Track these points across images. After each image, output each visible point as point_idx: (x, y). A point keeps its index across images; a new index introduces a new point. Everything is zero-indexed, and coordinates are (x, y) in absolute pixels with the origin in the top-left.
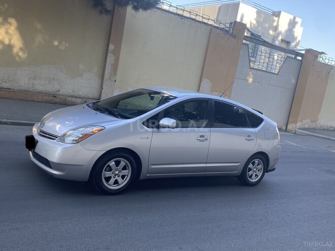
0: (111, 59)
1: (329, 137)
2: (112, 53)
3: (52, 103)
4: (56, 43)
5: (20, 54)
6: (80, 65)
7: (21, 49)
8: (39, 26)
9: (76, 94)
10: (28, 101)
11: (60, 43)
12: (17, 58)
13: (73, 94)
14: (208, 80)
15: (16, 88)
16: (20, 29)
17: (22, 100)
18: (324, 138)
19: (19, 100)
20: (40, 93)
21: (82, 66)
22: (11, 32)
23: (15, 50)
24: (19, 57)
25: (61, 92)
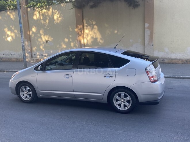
0: (147, 32)
2: (148, 29)
4: (116, 32)
5: (101, 41)
6: (130, 40)
7: (101, 39)
8: (107, 25)
11: (118, 31)
12: (100, 43)
16: (99, 30)
22: (96, 32)
23: (98, 40)
24: (101, 43)
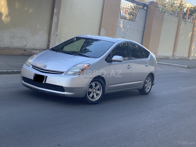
0: (55, 19)
1: (169, 64)
2: (56, 15)
3: (24, 56)
9: (34, 47)
10: (11, 55)
13: (33, 47)
14: (104, 30)
15: (3, 46)
17: (8, 55)
18: (166, 65)
19: (7, 55)
20: (16, 49)
21: (38, 26)
25: (27, 47)
